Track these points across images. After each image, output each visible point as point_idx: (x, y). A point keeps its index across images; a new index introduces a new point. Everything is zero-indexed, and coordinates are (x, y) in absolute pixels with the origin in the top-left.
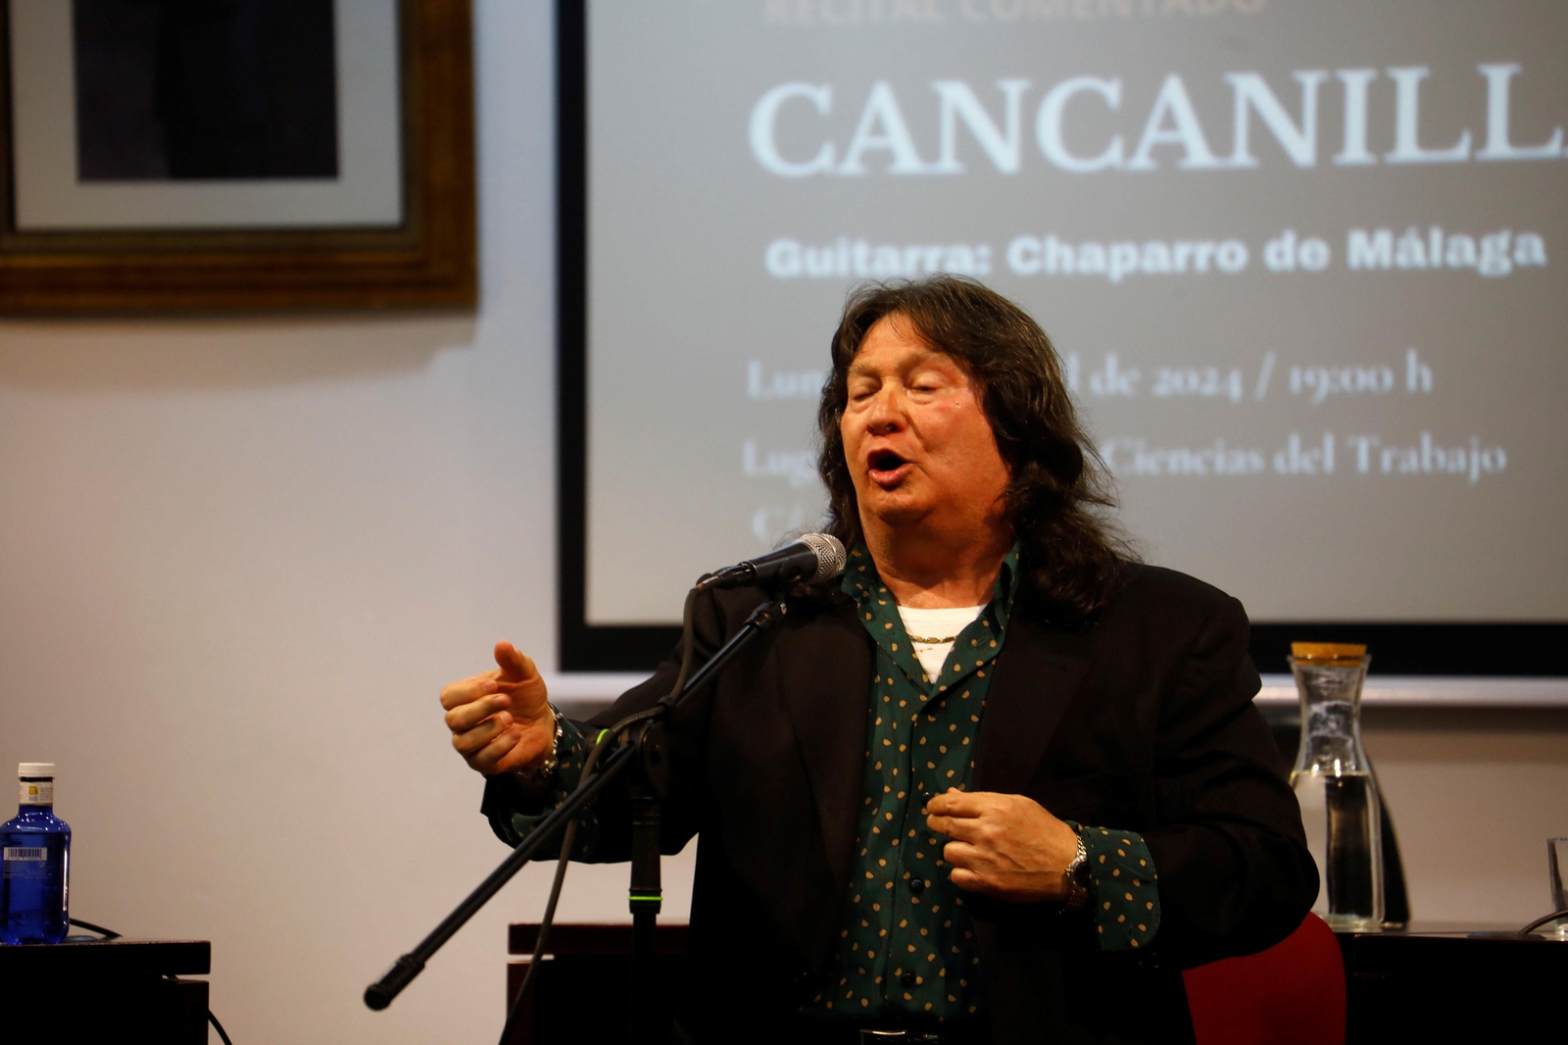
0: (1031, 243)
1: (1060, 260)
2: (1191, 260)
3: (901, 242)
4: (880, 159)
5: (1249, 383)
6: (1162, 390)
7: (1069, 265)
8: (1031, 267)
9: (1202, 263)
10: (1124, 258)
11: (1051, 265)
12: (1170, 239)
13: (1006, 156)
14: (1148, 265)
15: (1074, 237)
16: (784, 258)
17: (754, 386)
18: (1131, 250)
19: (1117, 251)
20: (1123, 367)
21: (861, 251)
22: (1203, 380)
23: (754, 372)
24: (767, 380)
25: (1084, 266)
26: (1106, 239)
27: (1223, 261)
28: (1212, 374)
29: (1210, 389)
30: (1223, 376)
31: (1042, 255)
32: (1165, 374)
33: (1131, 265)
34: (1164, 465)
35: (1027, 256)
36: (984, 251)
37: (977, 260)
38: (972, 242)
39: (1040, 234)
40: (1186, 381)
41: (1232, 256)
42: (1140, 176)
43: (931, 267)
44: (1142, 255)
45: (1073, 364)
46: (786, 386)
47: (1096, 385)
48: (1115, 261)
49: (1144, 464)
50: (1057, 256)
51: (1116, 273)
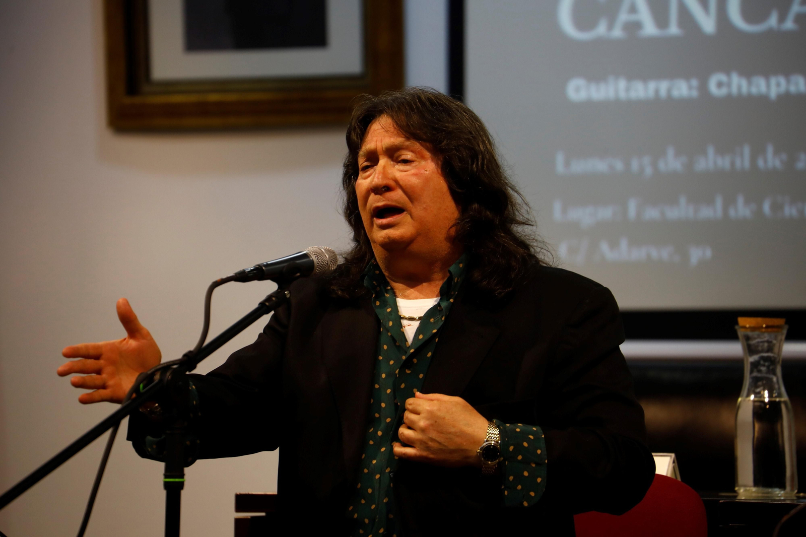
0: (723, 77)
1: (740, 87)
3: (645, 78)
4: (633, 27)
6: (800, 166)
7: (745, 90)
8: (722, 92)
10: (778, 85)
11: (734, 90)
13: (708, 24)
14: (793, 89)
15: (748, 73)
16: (578, 89)
17: (560, 167)
18: (782, 80)
19: (773, 81)
20: (776, 152)
21: (622, 84)
23: (560, 159)
24: (567, 164)
25: (754, 91)
26: (767, 74)
31: (729, 85)
32: (802, 156)
33: (783, 89)
34: (801, 211)
35: (720, 85)
36: (695, 82)
37: (690, 88)
38: (687, 77)
39: (728, 73)
42: (789, 34)
43: (663, 93)
44: (788, 81)
45: (747, 150)
46: (580, 167)
47: (760, 163)
48: (773, 87)
49: (790, 211)
50: (738, 84)
51: (773, 94)
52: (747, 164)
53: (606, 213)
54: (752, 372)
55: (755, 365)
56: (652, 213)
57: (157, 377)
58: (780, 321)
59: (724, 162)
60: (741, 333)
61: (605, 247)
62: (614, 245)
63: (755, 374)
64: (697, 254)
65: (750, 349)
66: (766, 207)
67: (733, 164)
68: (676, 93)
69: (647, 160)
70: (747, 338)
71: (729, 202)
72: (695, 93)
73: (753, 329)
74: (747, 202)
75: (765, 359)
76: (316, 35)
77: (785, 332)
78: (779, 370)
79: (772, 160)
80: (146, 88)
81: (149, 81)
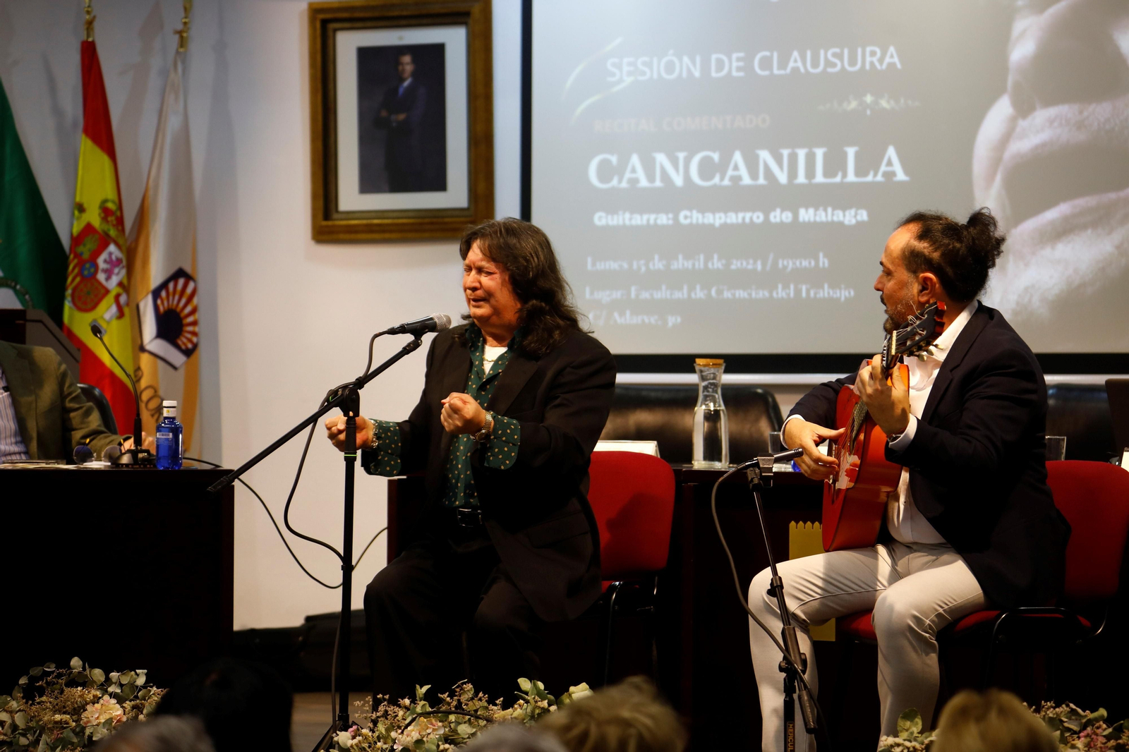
0: (687, 213)
1: (697, 219)
2: (744, 218)
3: (641, 212)
4: (634, 181)
5: (764, 265)
6: (733, 267)
7: (700, 221)
8: (688, 221)
9: (747, 220)
10: (720, 218)
11: (694, 221)
12: (736, 212)
13: (679, 181)
14: (729, 221)
15: (702, 211)
16: (600, 218)
17: (589, 267)
18: (722, 215)
19: (717, 215)
20: (719, 259)
21: (627, 215)
22: (748, 263)
23: (589, 260)
24: (594, 264)
25: (706, 221)
26: (714, 211)
27: (755, 219)
28: (751, 261)
29: (750, 267)
30: (755, 263)
31: (691, 217)
32: (735, 262)
33: (723, 221)
34: (734, 295)
35: (686, 217)
36: (671, 216)
37: (668, 219)
38: (667, 213)
39: (690, 209)
40: (742, 264)
41: (758, 217)
42: (726, 187)
43: (652, 222)
44: (726, 217)
45: (702, 257)
46: (601, 266)
47: (710, 265)
48: (717, 219)
49: (727, 295)
50: (696, 217)
51: (717, 224)
52: (702, 266)
53: (617, 295)
54: (703, 392)
55: (706, 388)
56: (645, 295)
57: (340, 393)
58: (721, 361)
59: (689, 264)
60: (697, 368)
61: (616, 315)
62: (622, 314)
63: (706, 393)
64: (672, 320)
65: (703, 378)
66: (713, 292)
67: (694, 265)
68: (659, 222)
69: (642, 262)
70: (701, 371)
71: (692, 288)
72: (671, 222)
73: (705, 366)
74: (702, 289)
75: (711, 384)
76: (439, 184)
77: (723, 367)
78: (719, 391)
79: (716, 264)
80: (335, 216)
81: (337, 211)
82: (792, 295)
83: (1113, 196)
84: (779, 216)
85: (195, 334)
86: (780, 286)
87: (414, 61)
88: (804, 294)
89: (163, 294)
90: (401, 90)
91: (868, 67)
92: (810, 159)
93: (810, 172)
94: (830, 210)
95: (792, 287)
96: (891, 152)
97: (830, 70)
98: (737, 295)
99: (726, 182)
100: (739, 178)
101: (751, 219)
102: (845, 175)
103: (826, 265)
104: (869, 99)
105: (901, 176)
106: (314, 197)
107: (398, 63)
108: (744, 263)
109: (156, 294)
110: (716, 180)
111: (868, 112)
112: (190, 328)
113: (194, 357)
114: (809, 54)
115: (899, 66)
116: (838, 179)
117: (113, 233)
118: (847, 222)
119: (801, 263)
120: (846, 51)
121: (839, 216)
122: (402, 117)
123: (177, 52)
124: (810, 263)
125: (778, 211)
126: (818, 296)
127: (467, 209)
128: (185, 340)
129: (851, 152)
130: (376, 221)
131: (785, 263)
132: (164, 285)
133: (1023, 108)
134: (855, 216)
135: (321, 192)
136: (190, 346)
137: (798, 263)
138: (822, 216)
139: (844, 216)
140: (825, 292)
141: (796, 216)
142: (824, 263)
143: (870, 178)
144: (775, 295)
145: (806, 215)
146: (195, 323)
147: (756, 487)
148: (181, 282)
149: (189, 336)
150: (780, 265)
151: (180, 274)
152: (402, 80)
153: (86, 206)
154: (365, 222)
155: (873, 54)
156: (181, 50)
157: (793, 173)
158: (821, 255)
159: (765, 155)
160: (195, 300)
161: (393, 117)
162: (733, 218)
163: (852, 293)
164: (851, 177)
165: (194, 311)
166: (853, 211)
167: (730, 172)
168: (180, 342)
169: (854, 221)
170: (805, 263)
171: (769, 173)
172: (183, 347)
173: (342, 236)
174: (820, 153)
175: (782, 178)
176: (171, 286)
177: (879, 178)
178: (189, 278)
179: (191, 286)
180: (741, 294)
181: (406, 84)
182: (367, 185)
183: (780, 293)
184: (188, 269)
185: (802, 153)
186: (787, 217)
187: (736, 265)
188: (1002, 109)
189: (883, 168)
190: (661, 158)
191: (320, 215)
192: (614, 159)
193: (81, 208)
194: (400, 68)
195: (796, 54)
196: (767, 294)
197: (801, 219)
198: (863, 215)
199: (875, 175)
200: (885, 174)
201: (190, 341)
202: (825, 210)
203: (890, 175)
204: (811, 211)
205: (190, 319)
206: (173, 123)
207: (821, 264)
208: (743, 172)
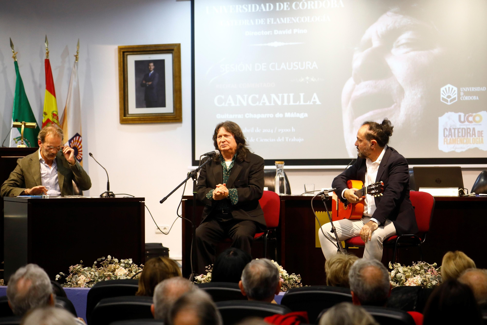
2: (267, 116)
3: (232, 114)
4: (230, 104)
5: (274, 131)
6: (263, 132)
8: (248, 117)
9: (268, 117)
13: (245, 104)
15: (253, 113)
16: (218, 116)
18: (260, 115)
21: (228, 115)
25: (254, 117)
26: (257, 114)
27: (271, 117)
28: (269, 130)
29: (269, 131)
30: (271, 130)
33: (260, 117)
36: (242, 115)
39: (249, 113)
40: (266, 131)
42: (261, 106)
43: (236, 117)
45: (253, 128)
47: (256, 131)
48: (258, 116)
49: (262, 140)
50: (251, 116)
51: (258, 118)
52: (253, 131)
54: (278, 172)
55: (278, 171)
57: (192, 173)
58: (283, 162)
59: (248, 131)
60: (276, 164)
63: (279, 172)
65: (278, 167)
66: (257, 140)
67: (250, 131)
68: (238, 117)
71: (250, 139)
72: (242, 117)
73: (279, 164)
74: (253, 139)
75: (280, 169)
76: (163, 105)
77: (284, 164)
78: (283, 171)
79: (258, 130)
80: (128, 115)
81: (128, 114)
82: (283, 141)
83: (386, 109)
84: (278, 115)
85: (81, 154)
86: (279, 138)
87: (154, 65)
88: (287, 140)
89: (72, 141)
90: (150, 75)
91: (307, 68)
92: (289, 97)
93: (289, 101)
94: (295, 113)
95: (283, 138)
96: (315, 95)
97: (294, 69)
98: (265, 141)
99: (261, 104)
100: (265, 103)
101: (269, 116)
102: (300, 102)
103: (294, 131)
104: (307, 78)
105: (318, 103)
106: (120, 109)
107: (149, 65)
108: (267, 131)
109: (70, 141)
110: (258, 103)
111: (307, 82)
112: (80, 153)
113: (81, 162)
114: (287, 63)
115: (317, 68)
116: (298, 103)
117: (56, 121)
118: (301, 117)
119: (286, 130)
120: (300, 63)
121: (298, 115)
122: (150, 83)
123: (75, 62)
124: (289, 130)
125: (278, 113)
126: (292, 141)
127: (173, 113)
128: (79, 156)
129: (302, 95)
130: (142, 117)
131: (281, 130)
132: (72, 139)
133: (357, 82)
134: (304, 115)
135: (123, 108)
136: (80, 158)
137: (285, 130)
138: (293, 115)
139: (300, 115)
140: (294, 140)
141: (284, 115)
142: (293, 130)
143: (308, 103)
144: (277, 140)
145: (287, 115)
146: (81, 151)
147: (324, 200)
148: (78, 137)
149: (80, 155)
150: (279, 131)
151: (77, 135)
152: (150, 71)
153: (47, 113)
154: (138, 117)
155: (309, 64)
156: (76, 62)
157: (283, 101)
158: (292, 128)
159: (273, 96)
160: (82, 144)
161: (147, 83)
162: (263, 116)
163: (303, 140)
164: (302, 103)
165: (81, 147)
166: (303, 114)
167: (262, 101)
168: (77, 157)
169: (303, 117)
170: (287, 130)
171: (275, 102)
172: (78, 159)
173: (130, 122)
174: (292, 95)
175: (279, 103)
176: (75, 139)
177: (311, 103)
178: (80, 136)
179: (80, 138)
180: (266, 140)
181: (151, 72)
182: (139, 105)
183: (279, 140)
184: (79, 133)
185: (286, 95)
186: (281, 115)
187: (264, 131)
188: (350, 82)
189: (312, 100)
190: (239, 97)
191: (123, 115)
192: (223, 97)
193: (45, 114)
194: (150, 67)
195: (283, 64)
196: (275, 140)
197: (286, 116)
198: (306, 115)
199: (310, 102)
200: (313, 102)
201: (80, 157)
202: (294, 113)
203: (314, 102)
204: (289, 113)
205: (80, 150)
206: (74, 84)
207: (292, 131)
208: (266, 101)
